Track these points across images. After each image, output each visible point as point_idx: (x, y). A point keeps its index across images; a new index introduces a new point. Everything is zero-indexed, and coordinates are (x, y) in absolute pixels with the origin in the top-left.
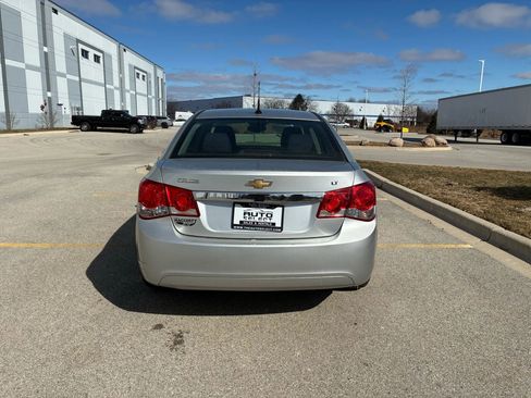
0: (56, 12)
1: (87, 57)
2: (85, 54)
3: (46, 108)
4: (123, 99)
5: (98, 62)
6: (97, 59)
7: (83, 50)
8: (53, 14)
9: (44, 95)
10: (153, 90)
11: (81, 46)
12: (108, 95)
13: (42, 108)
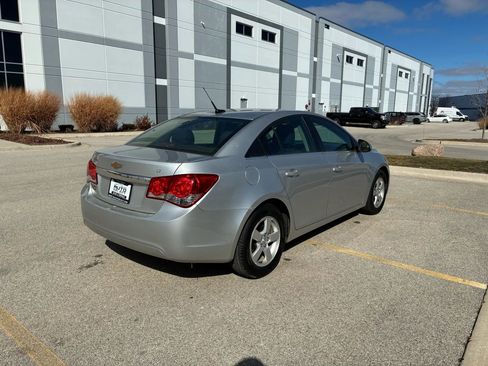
0: (328, 27)
1: (351, 62)
2: (350, 60)
3: (310, 108)
4: (381, 97)
5: (361, 65)
6: (360, 63)
7: (348, 57)
8: (326, 30)
9: (310, 96)
10: (416, 87)
11: (347, 53)
12: (367, 94)
13: (307, 106)
